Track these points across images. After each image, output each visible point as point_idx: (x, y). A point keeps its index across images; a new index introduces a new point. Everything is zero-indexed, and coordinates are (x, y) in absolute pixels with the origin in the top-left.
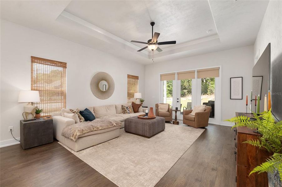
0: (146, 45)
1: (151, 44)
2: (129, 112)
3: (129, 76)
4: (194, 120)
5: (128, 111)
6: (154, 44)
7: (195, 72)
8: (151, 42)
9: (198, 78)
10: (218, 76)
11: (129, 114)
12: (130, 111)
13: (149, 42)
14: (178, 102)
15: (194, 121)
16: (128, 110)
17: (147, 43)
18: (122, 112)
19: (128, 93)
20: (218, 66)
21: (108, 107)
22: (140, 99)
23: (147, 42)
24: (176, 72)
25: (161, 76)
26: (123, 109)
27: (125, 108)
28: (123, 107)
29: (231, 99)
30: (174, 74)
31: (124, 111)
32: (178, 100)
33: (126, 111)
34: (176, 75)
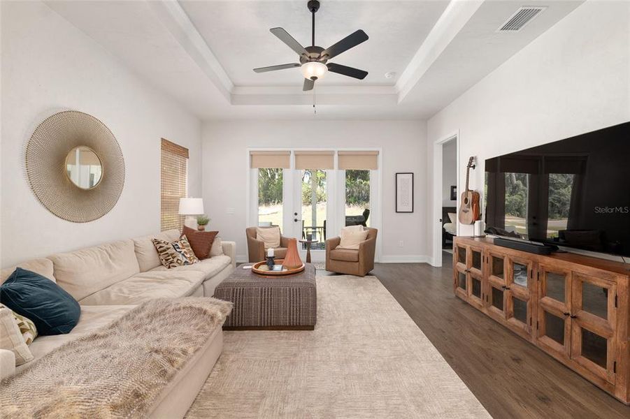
2: (185, 259)
3: (167, 145)
4: (356, 260)
5: (180, 257)
7: (333, 155)
9: (340, 168)
10: (376, 168)
11: (186, 266)
12: (188, 256)
14: (296, 220)
15: (358, 261)
16: (180, 255)
18: (158, 263)
19: (163, 197)
20: (375, 149)
21: (109, 250)
22: (197, 215)
24: (292, 150)
25: (251, 156)
26: (161, 252)
27: (168, 249)
28: (161, 247)
29: (396, 212)
30: (287, 154)
31: (167, 260)
32: (296, 217)
33: (174, 258)
34: (292, 157)
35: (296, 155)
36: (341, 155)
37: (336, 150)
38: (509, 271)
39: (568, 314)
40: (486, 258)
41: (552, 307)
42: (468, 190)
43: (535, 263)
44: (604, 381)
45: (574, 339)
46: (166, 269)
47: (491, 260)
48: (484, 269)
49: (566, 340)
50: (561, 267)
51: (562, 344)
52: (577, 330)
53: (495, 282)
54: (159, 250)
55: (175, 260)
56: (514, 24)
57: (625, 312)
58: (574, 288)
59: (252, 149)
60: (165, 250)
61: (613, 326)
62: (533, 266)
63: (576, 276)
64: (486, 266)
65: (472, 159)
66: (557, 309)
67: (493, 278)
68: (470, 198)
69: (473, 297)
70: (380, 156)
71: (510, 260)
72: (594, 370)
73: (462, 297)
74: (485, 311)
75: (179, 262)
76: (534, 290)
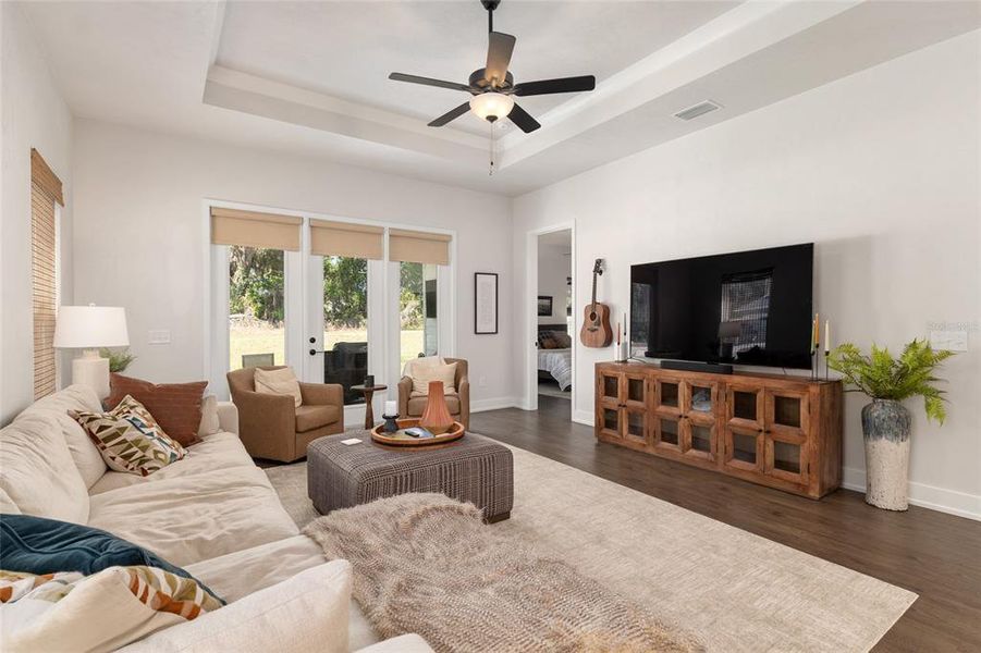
0: (465, 97)
1: (485, 89)
2: (169, 450)
6: (498, 90)
7: (380, 235)
8: (481, 83)
9: (392, 259)
10: (447, 263)
13: (478, 83)
14: (312, 352)
17: (463, 88)
20: (446, 232)
23: (468, 84)
24: (306, 216)
25: (213, 217)
26: (106, 440)
27: (123, 429)
28: (102, 428)
29: (476, 333)
30: (296, 223)
31: (126, 457)
32: (313, 346)
33: (144, 449)
34: (305, 229)
35: (312, 227)
36: (395, 236)
37: (387, 225)
38: (686, 398)
39: (760, 431)
40: (651, 386)
41: (741, 427)
42: (595, 303)
43: (722, 385)
44: (799, 485)
45: (767, 454)
46: (132, 478)
47: (659, 387)
48: (648, 400)
49: (759, 458)
50: (752, 384)
51: (754, 462)
52: (770, 443)
53: (666, 413)
54: (100, 435)
55: (149, 454)
56: (688, 115)
57: (817, 417)
58: (767, 403)
59: (214, 203)
60: (115, 435)
61: (806, 432)
62: (720, 388)
63: (768, 391)
64: (651, 395)
65: (599, 262)
66: (748, 428)
67: (662, 409)
68: (599, 312)
69: (631, 437)
70: (453, 246)
71: (688, 384)
72: (789, 478)
73: (612, 440)
74: (650, 450)
75: (160, 456)
76: (720, 412)
